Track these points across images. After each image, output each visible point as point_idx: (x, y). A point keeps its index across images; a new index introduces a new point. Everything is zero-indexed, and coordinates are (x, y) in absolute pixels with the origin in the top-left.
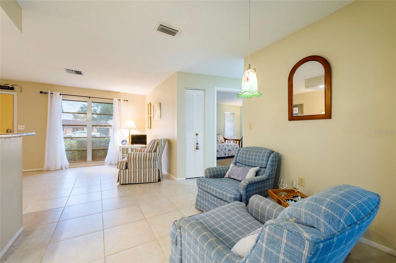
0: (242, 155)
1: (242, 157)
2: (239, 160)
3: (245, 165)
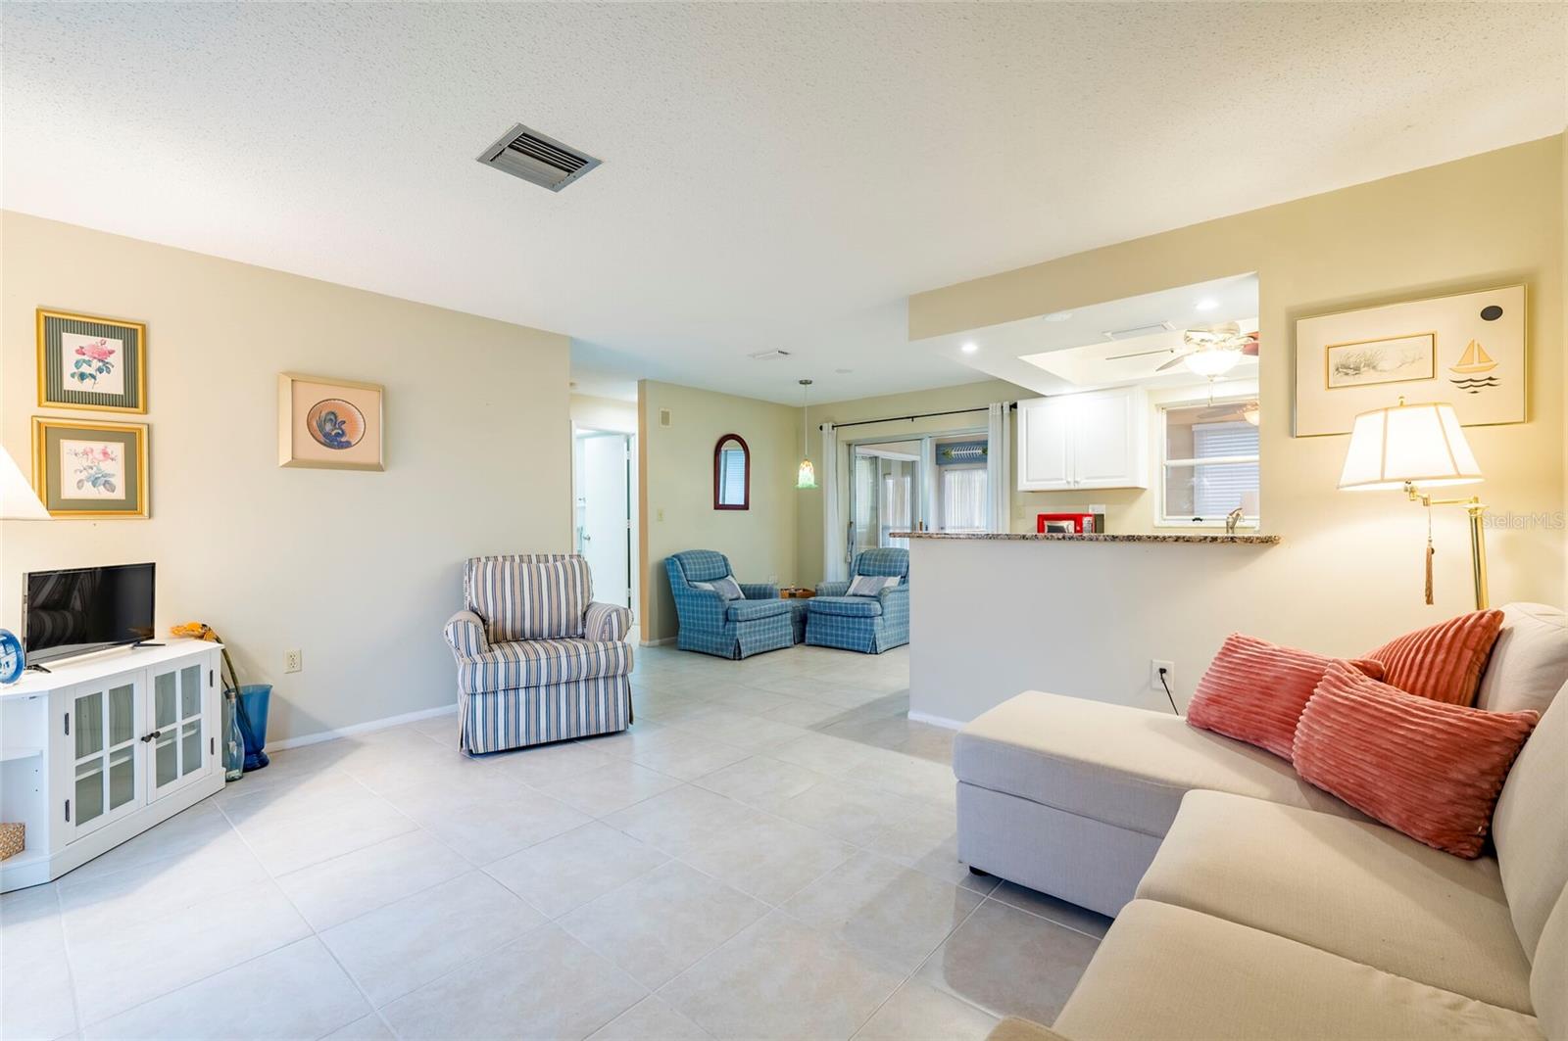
0: (694, 566)
1: (697, 570)
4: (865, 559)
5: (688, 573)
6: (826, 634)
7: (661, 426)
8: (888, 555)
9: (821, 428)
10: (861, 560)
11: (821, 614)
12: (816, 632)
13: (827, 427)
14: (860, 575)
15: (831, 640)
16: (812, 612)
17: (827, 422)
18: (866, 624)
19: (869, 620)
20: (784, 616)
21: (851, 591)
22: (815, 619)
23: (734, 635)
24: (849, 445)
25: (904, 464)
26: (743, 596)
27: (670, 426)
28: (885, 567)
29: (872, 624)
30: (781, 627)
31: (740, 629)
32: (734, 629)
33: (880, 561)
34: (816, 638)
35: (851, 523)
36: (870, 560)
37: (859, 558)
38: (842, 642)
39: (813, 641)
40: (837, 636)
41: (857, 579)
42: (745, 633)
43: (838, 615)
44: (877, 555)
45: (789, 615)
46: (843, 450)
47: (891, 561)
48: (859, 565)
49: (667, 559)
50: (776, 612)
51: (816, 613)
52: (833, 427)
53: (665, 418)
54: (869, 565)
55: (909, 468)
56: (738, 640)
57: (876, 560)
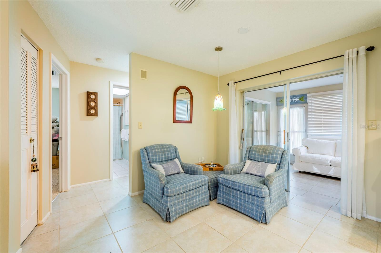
0: (155, 154)
1: (156, 156)
2: (153, 159)
3: (157, 162)
4: (252, 151)
5: (151, 158)
6: (230, 200)
7: (141, 78)
8: (267, 149)
9: (228, 84)
10: (250, 151)
11: (227, 186)
12: (223, 197)
13: (231, 83)
14: (249, 159)
15: (232, 204)
16: (221, 184)
17: (231, 80)
18: (258, 201)
19: (260, 199)
20: (204, 187)
21: (245, 170)
22: (223, 188)
23: (166, 206)
24: (242, 92)
25: (263, 105)
26: (182, 171)
27: (147, 79)
28: (265, 156)
29: (263, 203)
30: (202, 194)
31: (171, 201)
32: (167, 202)
33: (262, 152)
34: (223, 201)
35: (243, 130)
36: (255, 151)
37: (248, 149)
38: (241, 209)
39: (221, 202)
40: (237, 203)
41: (248, 162)
42: (175, 204)
43: (238, 190)
44: (260, 149)
45: (207, 186)
46: (239, 94)
47: (269, 153)
48: (249, 154)
49: (141, 149)
50: (198, 186)
51: (223, 185)
52: (234, 83)
53: (144, 74)
54: (255, 154)
55: (266, 107)
56: (168, 210)
57: (259, 152)
